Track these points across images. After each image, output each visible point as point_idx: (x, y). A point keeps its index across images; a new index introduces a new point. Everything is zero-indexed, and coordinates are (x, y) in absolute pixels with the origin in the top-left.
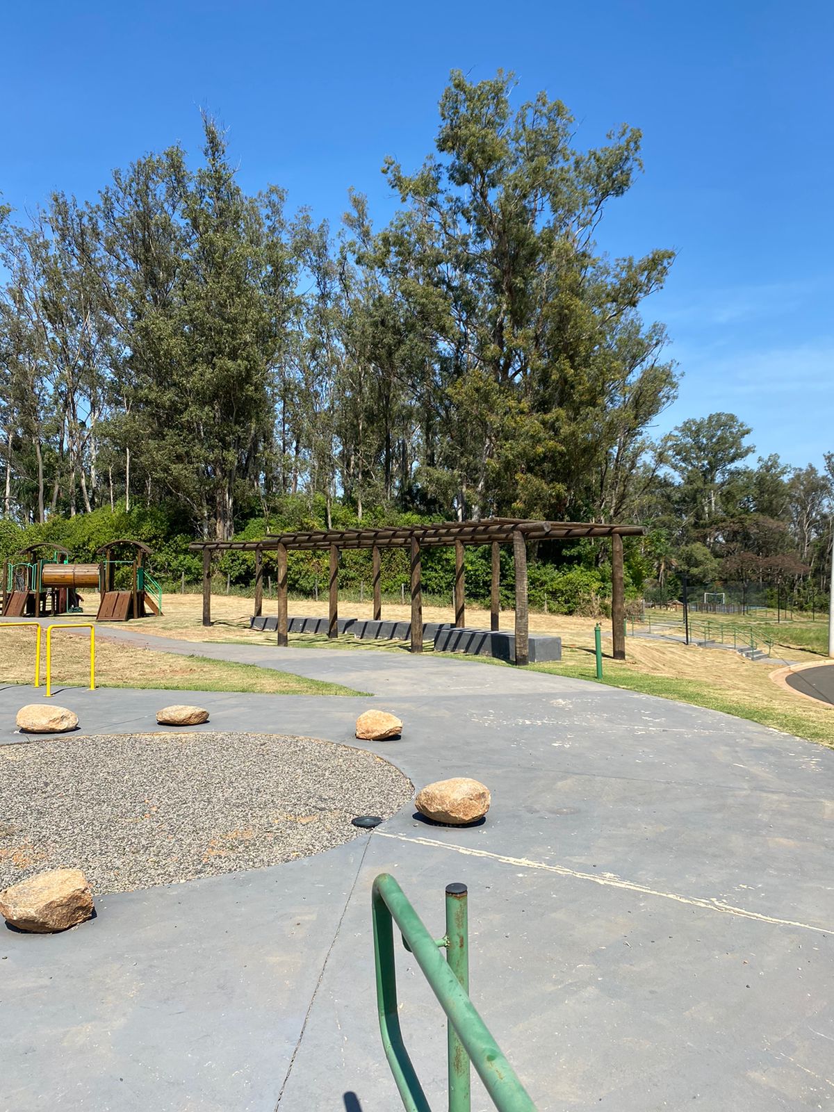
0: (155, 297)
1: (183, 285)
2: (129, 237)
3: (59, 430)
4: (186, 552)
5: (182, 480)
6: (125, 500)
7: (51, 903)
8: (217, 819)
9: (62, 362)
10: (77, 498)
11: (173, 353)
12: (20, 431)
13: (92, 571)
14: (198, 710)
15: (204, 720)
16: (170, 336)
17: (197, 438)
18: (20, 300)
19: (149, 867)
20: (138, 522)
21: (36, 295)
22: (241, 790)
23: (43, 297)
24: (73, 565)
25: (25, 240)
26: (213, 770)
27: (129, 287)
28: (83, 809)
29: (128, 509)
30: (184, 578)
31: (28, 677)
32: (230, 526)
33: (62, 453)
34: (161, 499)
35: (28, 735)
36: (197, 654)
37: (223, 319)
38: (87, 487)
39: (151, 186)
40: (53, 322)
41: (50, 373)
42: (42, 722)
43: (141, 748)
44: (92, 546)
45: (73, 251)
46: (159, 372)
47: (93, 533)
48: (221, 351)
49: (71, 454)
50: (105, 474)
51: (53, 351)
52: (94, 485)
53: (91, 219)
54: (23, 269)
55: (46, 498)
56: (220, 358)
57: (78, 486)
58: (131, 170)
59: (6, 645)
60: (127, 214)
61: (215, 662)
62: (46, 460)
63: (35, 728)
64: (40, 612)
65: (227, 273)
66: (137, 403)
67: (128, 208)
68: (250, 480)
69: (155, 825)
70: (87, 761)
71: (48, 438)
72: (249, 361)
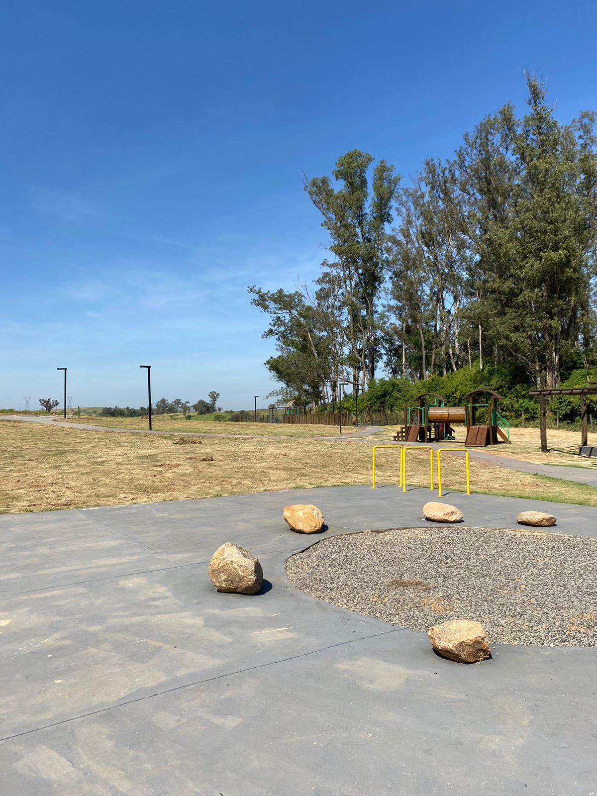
0: (495, 216)
1: (515, 203)
2: (476, 177)
3: (434, 317)
4: (524, 397)
5: (519, 345)
6: (479, 361)
7: (462, 642)
8: (573, 602)
9: (434, 272)
10: (447, 362)
11: (510, 253)
12: (409, 321)
13: (460, 411)
14: (548, 516)
15: (552, 523)
16: (507, 242)
17: (530, 313)
18: (407, 235)
19: (525, 630)
20: (489, 377)
21: (417, 230)
22: (590, 582)
23: (422, 231)
24: (447, 408)
25: (409, 195)
26: (565, 563)
27: (477, 212)
28: (473, 579)
29: (481, 367)
30: (523, 416)
31: (425, 483)
32: (557, 376)
33: (436, 332)
34: (504, 359)
35: (431, 522)
36: (540, 473)
37: (547, 222)
38: (454, 355)
39: (490, 138)
40: (428, 246)
41: (427, 280)
42: (439, 515)
43: (508, 540)
44: (458, 395)
45: (439, 195)
46: (501, 268)
47: (458, 386)
48: (546, 247)
49: (442, 333)
50: (465, 345)
51: (429, 265)
52: (458, 353)
53: (450, 171)
54: (409, 215)
55: (427, 364)
56: (545, 252)
57: (447, 354)
58: (476, 131)
59: (410, 460)
60: (474, 162)
61: (555, 480)
62: (426, 339)
63: (436, 518)
64: (428, 439)
65: (549, 188)
66: (485, 292)
67: (474, 158)
68: (572, 340)
69: (526, 599)
70: (471, 545)
71: (427, 323)
72: (568, 250)
